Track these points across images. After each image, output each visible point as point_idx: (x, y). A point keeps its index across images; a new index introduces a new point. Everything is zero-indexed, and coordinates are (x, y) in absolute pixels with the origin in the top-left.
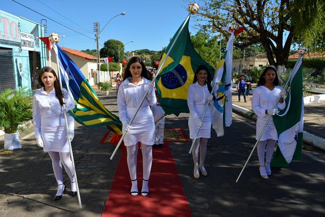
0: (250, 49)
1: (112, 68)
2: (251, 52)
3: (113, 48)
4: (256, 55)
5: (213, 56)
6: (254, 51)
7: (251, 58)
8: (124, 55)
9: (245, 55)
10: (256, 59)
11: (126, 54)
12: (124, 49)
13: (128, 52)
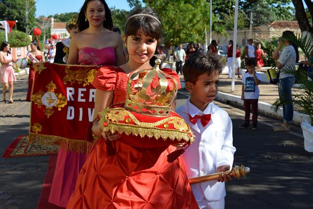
0: (261, 13)
1: (15, 41)
2: (263, 17)
3: (14, 7)
4: (271, 22)
5: (198, 21)
6: (267, 15)
7: (262, 28)
8: (35, 22)
9: (252, 22)
10: (272, 29)
11: (38, 21)
12: (35, 10)
13: (42, 17)
